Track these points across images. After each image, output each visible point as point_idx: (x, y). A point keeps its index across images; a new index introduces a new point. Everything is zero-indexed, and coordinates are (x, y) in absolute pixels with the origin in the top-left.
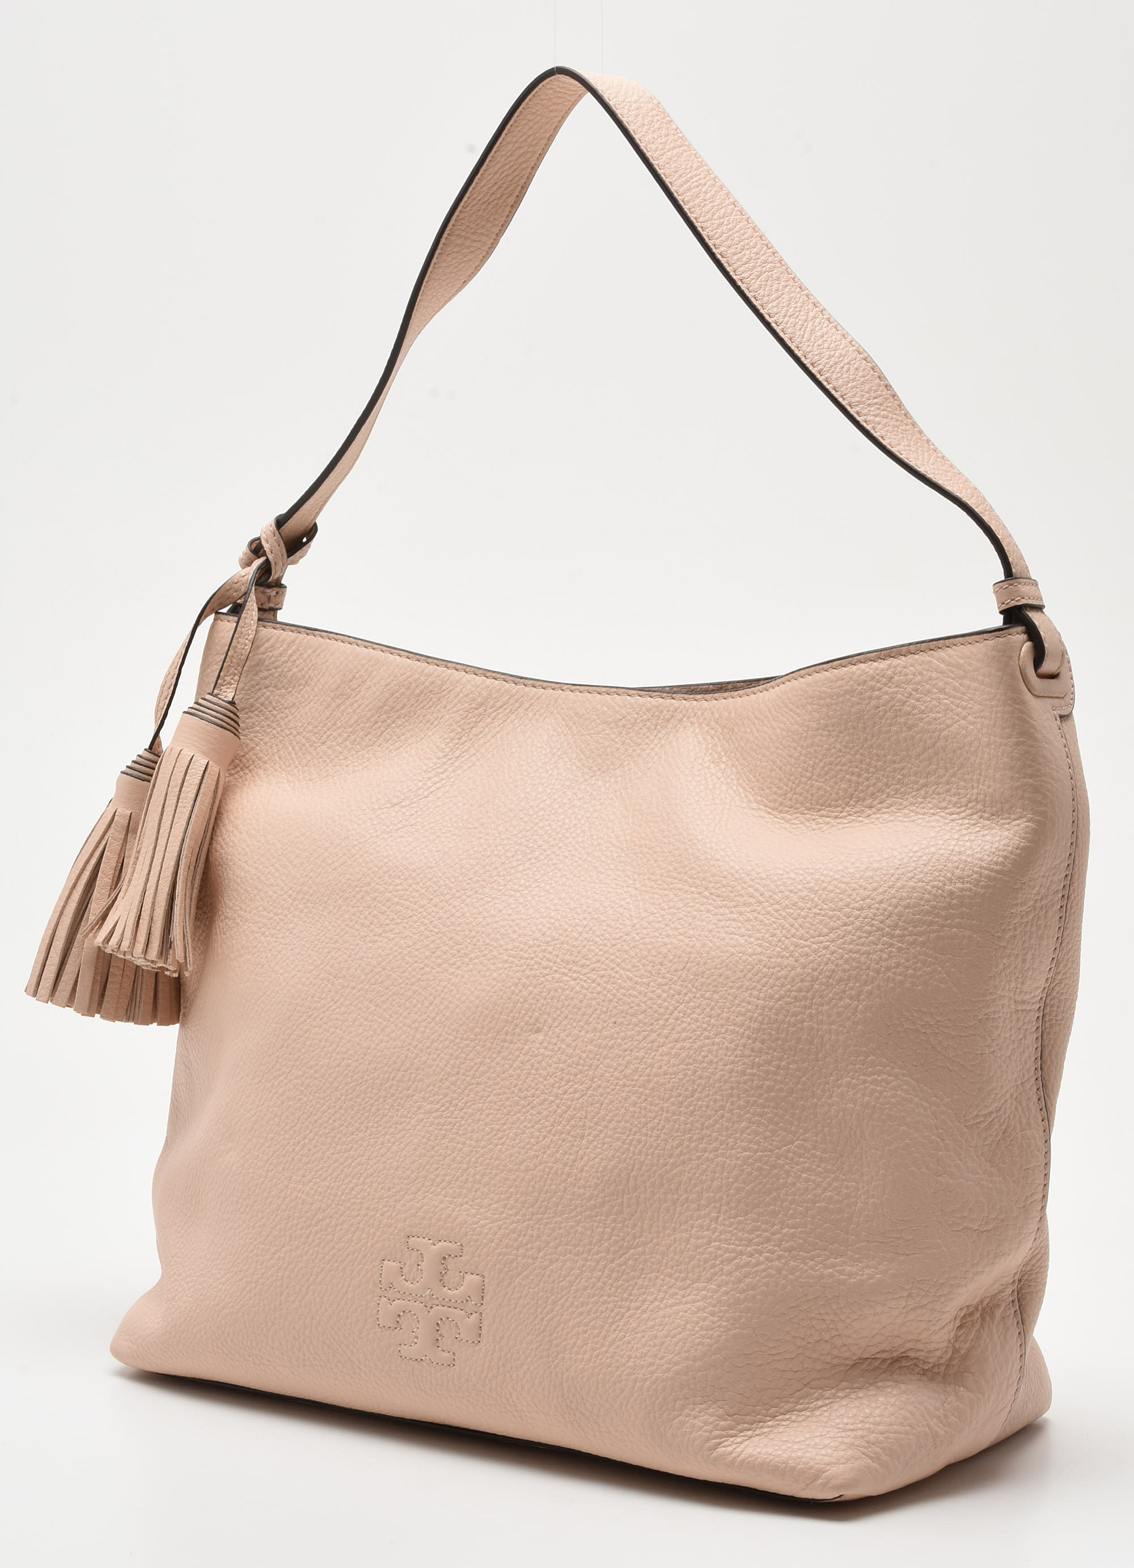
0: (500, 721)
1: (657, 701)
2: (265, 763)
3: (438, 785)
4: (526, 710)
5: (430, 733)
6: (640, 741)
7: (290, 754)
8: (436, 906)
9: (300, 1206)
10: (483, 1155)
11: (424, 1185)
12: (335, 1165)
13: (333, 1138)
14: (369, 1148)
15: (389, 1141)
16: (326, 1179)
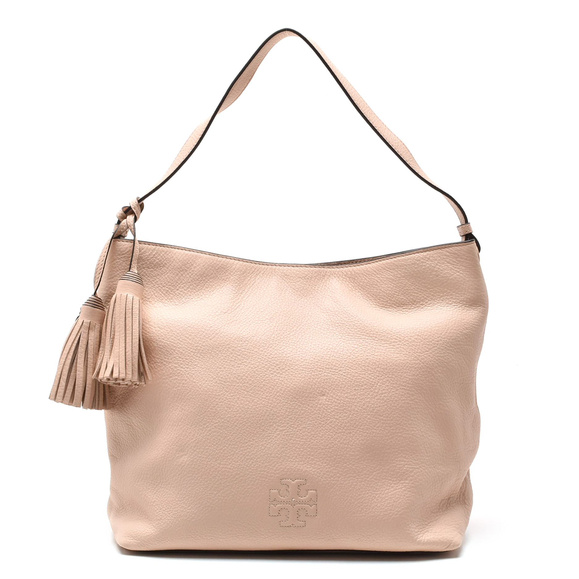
0: (254, 279)
1: (317, 269)
2: (149, 299)
3: (239, 304)
4: (263, 274)
5: (226, 284)
6: (316, 284)
7: (161, 295)
8: (262, 351)
9: (227, 474)
10: (309, 445)
11: (285, 459)
12: (241, 456)
13: (238, 445)
14: (256, 447)
15: (265, 444)
16: (237, 462)
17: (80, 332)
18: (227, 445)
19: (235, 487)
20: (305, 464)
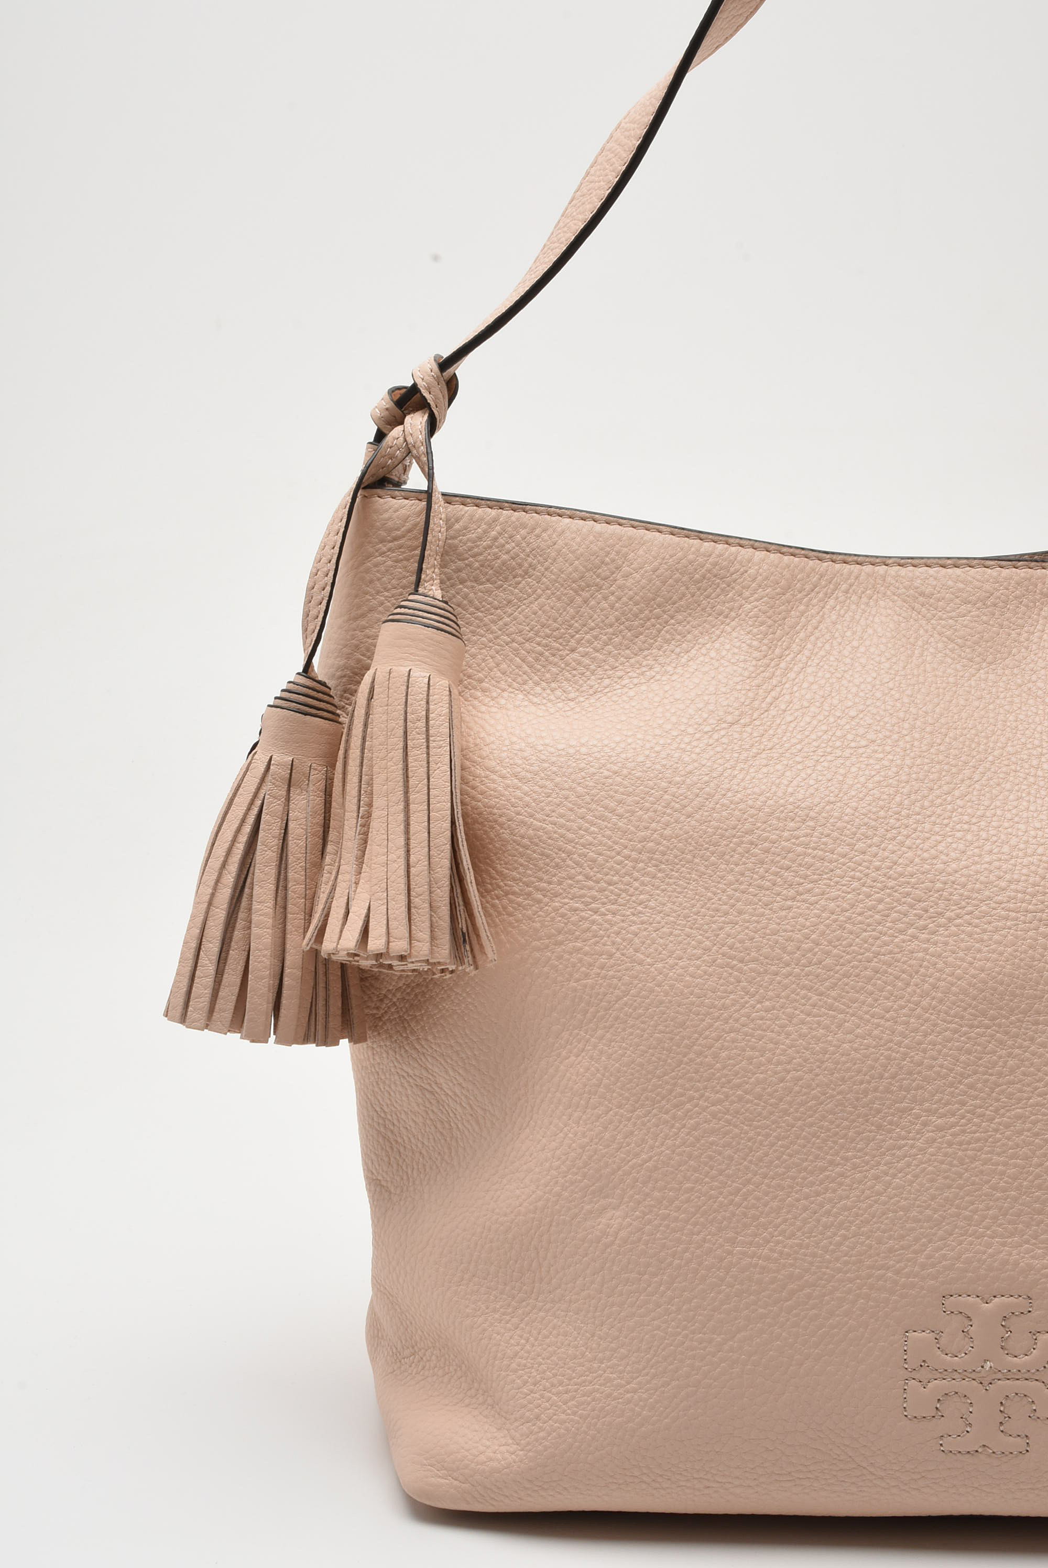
0: (816, 609)
1: (1023, 572)
2: (480, 681)
3: (773, 694)
4: (847, 592)
5: (728, 629)
6: (1020, 621)
7: (519, 667)
8: (864, 853)
9: (757, 1276)
10: (1038, 1176)
11: (956, 1226)
12: (804, 1215)
13: (794, 1178)
14: (855, 1186)
15: (886, 1174)
16: (793, 1235)
17: (261, 796)
18: (757, 1179)
19: (788, 1320)
20: (1027, 1242)
